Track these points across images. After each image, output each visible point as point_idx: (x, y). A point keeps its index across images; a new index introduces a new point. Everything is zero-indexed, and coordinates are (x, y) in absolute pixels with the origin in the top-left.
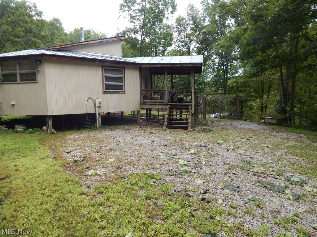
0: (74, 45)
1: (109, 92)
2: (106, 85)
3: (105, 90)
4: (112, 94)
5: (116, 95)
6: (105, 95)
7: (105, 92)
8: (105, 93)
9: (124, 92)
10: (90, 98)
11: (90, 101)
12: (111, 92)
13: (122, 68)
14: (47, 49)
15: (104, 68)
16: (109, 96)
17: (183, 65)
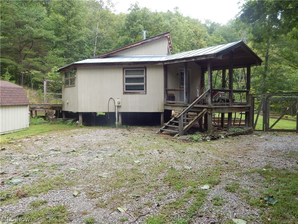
0: (118, 50)
1: (129, 92)
2: (126, 86)
3: (126, 90)
4: (132, 94)
5: (136, 95)
6: (126, 96)
7: (125, 92)
8: (125, 94)
9: (145, 93)
10: (111, 98)
11: (112, 101)
12: (131, 92)
13: (143, 68)
14: (98, 57)
15: (125, 70)
16: (129, 96)
17: (196, 59)
